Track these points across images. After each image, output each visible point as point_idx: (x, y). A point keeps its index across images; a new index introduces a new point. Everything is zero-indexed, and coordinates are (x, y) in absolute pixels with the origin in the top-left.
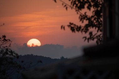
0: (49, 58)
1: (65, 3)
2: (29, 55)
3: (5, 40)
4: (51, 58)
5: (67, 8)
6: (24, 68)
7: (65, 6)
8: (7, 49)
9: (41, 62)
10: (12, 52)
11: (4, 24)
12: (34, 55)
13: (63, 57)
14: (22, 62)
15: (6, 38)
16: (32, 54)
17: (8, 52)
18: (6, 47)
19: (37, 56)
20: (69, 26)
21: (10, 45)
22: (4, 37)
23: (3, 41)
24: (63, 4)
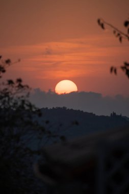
0: (91, 114)
1: (118, 30)
2: (59, 108)
3: (21, 86)
4: (95, 114)
5: (120, 39)
6: (49, 132)
7: (119, 35)
8: (23, 102)
9: (77, 123)
10: (30, 106)
11: (19, 60)
12: (68, 109)
13: (114, 114)
14: (47, 122)
15: (23, 84)
16: (64, 107)
17: (25, 106)
18: (22, 97)
19: (72, 109)
20: (123, 68)
21: (29, 94)
22: (19, 81)
23: (17, 88)
24: (115, 32)
